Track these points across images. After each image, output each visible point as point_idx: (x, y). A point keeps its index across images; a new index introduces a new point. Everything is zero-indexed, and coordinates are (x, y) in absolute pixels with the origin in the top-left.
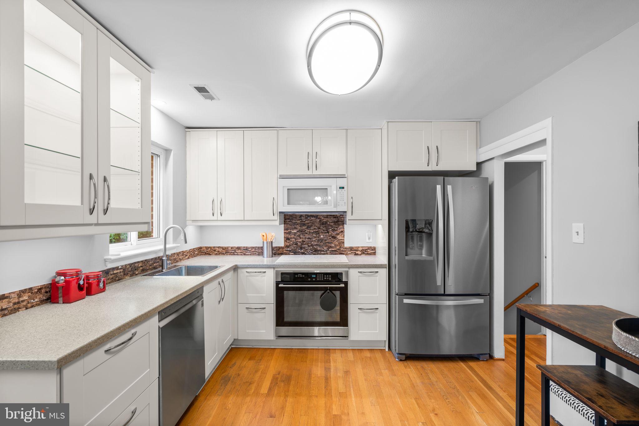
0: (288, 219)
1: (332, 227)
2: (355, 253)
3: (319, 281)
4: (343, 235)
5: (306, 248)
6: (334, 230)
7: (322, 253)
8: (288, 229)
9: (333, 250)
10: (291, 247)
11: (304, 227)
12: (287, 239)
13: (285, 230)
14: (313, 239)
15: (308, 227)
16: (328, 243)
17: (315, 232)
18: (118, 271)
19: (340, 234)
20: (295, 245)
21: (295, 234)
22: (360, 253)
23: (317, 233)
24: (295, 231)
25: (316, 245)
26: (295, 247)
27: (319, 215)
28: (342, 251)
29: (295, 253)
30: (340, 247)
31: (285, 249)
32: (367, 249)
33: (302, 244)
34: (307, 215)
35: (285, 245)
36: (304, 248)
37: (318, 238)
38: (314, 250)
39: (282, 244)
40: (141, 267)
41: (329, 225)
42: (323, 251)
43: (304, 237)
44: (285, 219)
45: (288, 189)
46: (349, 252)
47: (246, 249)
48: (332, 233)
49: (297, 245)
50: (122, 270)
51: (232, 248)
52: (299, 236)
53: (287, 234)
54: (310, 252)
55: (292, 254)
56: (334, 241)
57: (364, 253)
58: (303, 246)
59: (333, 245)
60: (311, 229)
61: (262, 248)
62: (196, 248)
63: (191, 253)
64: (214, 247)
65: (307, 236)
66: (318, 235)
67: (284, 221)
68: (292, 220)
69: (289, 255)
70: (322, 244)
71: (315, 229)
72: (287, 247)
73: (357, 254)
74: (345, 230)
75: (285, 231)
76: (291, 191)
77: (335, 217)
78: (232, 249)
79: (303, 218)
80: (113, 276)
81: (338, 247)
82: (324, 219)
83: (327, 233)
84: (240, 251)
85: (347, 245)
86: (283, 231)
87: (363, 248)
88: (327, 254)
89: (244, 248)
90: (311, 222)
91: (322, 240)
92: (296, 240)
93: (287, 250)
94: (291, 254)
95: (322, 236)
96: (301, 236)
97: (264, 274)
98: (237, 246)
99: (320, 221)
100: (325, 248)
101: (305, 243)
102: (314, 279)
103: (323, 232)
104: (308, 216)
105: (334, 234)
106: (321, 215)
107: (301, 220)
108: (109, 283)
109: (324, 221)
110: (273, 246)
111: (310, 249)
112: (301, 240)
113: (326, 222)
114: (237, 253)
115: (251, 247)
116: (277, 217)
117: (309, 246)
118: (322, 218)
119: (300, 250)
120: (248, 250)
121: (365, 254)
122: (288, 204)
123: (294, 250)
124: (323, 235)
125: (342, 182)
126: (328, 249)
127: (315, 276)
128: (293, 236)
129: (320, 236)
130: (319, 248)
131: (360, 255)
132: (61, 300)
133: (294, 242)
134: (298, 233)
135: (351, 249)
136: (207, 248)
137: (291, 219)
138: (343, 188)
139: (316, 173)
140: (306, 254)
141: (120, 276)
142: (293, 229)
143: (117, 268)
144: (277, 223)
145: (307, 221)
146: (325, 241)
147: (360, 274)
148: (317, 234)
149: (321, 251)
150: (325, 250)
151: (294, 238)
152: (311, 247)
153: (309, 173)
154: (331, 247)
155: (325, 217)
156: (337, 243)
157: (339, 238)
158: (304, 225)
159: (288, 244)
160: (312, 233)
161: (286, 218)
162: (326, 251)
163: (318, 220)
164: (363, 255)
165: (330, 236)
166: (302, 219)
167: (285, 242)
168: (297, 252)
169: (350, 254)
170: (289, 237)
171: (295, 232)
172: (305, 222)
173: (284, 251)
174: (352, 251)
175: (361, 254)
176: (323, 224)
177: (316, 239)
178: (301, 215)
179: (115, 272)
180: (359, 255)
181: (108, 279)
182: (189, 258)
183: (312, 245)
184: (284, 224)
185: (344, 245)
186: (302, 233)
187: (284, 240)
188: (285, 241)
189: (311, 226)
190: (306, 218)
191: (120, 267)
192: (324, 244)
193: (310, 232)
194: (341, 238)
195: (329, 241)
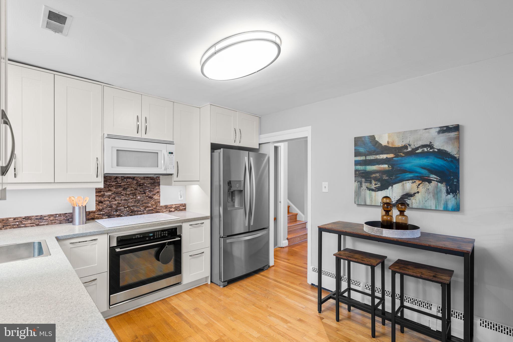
1: (149, 188)
2: (169, 210)
3: (157, 239)
4: (159, 195)
5: (122, 210)
6: (150, 191)
7: (139, 213)
8: (101, 192)
9: (149, 210)
10: (104, 210)
11: (120, 189)
12: (99, 202)
13: (97, 192)
14: (130, 201)
15: (125, 189)
16: (145, 203)
17: (132, 193)
19: (156, 194)
20: (110, 207)
22: (173, 210)
23: (134, 194)
24: (109, 193)
25: (133, 206)
26: (109, 210)
27: (135, 177)
28: (158, 209)
30: (157, 206)
31: (97, 213)
32: (179, 206)
33: (117, 207)
34: (123, 177)
35: (96, 209)
36: (120, 210)
37: (135, 199)
38: (130, 212)
39: (94, 209)
41: (146, 186)
42: (140, 211)
43: (120, 199)
45: (117, 150)
46: (164, 210)
47: (41, 219)
48: (149, 193)
49: (111, 208)
51: (14, 219)
52: (114, 198)
53: (99, 196)
54: (126, 213)
55: (106, 218)
56: (151, 201)
57: (176, 210)
58: (119, 208)
59: (150, 205)
60: (127, 191)
61: (71, 214)
65: (123, 198)
66: (135, 196)
68: (105, 182)
69: (102, 218)
70: (139, 205)
71: (131, 190)
72: (100, 210)
73: (171, 211)
74: (161, 191)
75: (97, 194)
76: (120, 153)
77: (152, 179)
79: (118, 180)
81: (154, 207)
82: (141, 180)
83: (143, 194)
84: (29, 222)
85: (162, 204)
86: (95, 194)
87: (176, 205)
88: (144, 214)
89: (37, 217)
90: (127, 183)
91: (139, 201)
92: (111, 203)
93: (100, 214)
94: (104, 217)
95: (139, 197)
96: (117, 198)
98: (23, 215)
99: (137, 183)
100: (142, 208)
101: (120, 205)
102: (152, 238)
103: (140, 193)
104: (125, 178)
105: (150, 194)
106: (138, 177)
107: (116, 182)
109: (141, 182)
111: (126, 211)
112: (116, 203)
113: (143, 184)
114: (24, 224)
115: (48, 215)
117: (125, 208)
118: (139, 180)
119: (115, 213)
120: (44, 219)
121: (178, 210)
123: (108, 213)
124: (140, 196)
125: (171, 148)
126: (145, 209)
128: (107, 198)
129: (137, 197)
130: (135, 209)
131: (174, 211)
133: (107, 205)
134: (113, 196)
135: (166, 207)
138: (172, 153)
140: (122, 216)
145: (123, 183)
146: (142, 201)
147: (190, 227)
148: (133, 196)
149: (138, 211)
150: (142, 211)
151: (108, 201)
152: (128, 209)
153: (138, 136)
154: (148, 207)
155: (142, 179)
156: (153, 203)
157: (155, 198)
158: (120, 186)
159: (101, 208)
160: (129, 194)
163: (135, 182)
164: (176, 211)
165: (147, 197)
166: (117, 181)
167: (97, 206)
168: (111, 216)
169: (165, 211)
170: (102, 199)
171: (109, 195)
172: (121, 183)
173: (96, 216)
174: (167, 209)
175: (175, 211)
176: (140, 185)
177: (133, 201)
178: (117, 177)
180: (172, 212)
183: (128, 207)
185: (160, 204)
186: (118, 195)
187: (96, 204)
189: (128, 187)
190: (122, 180)
192: (141, 204)
193: (126, 194)
194: (157, 198)
195: (146, 201)
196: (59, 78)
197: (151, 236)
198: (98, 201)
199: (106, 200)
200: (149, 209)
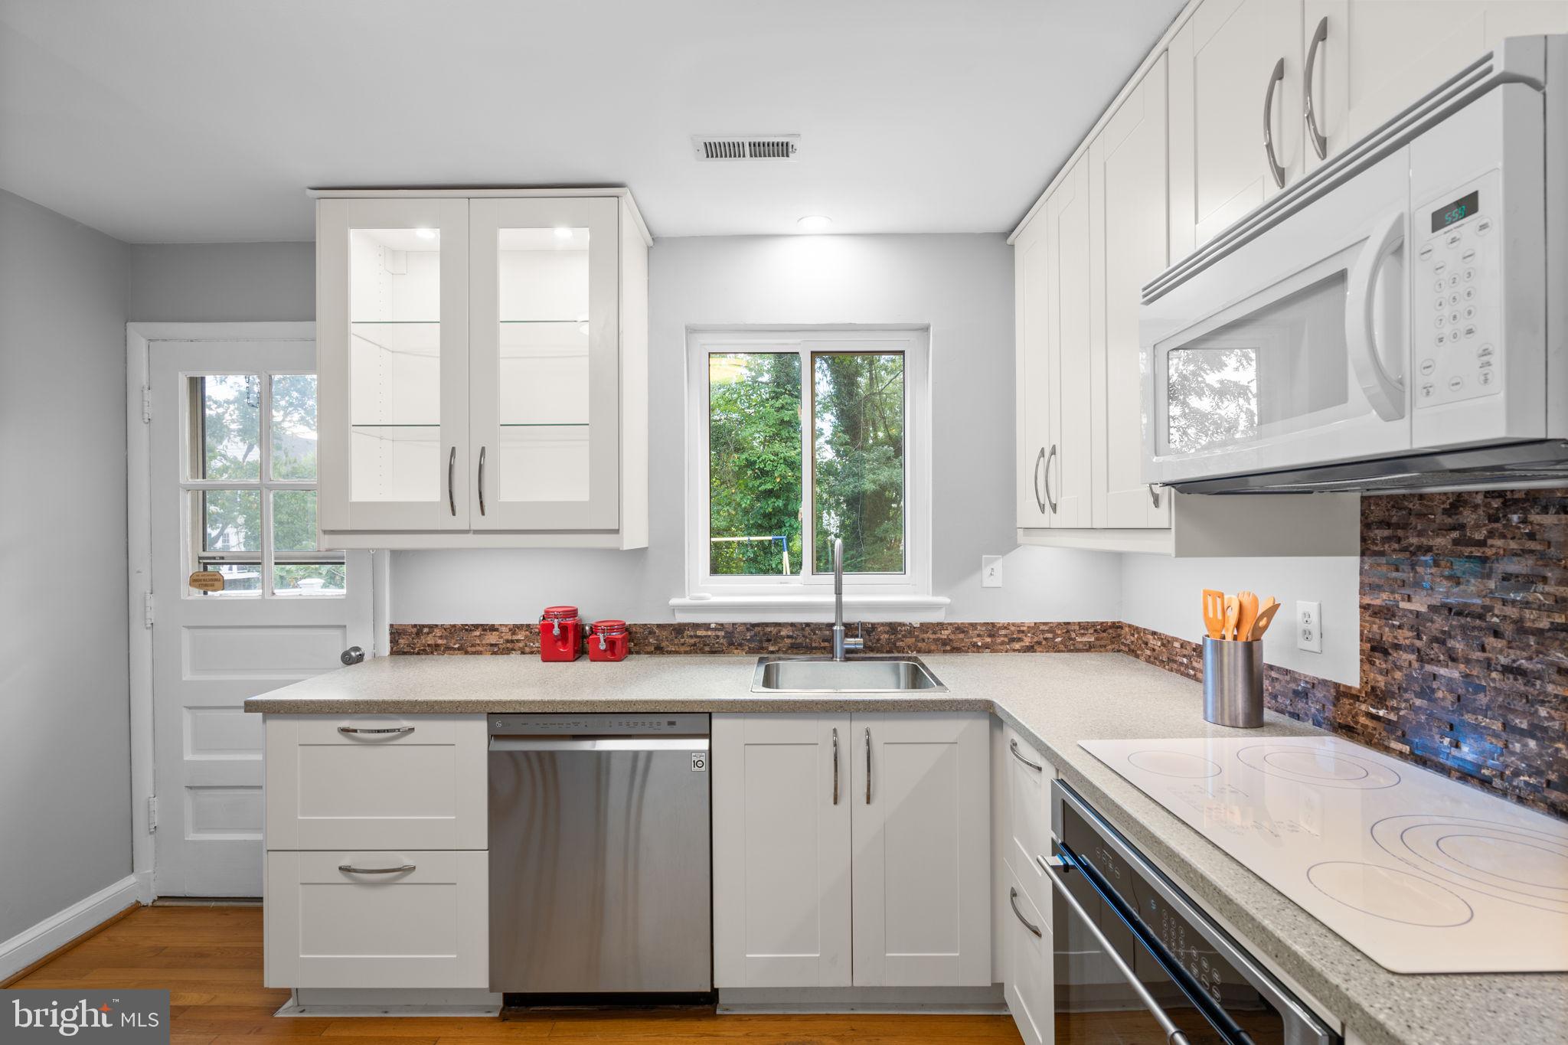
0: (1382, 525)
8: (1382, 588)
10: (1394, 703)
12: (1375, 649)
13: (1366, 588)
18: (709, 633)
20: (1421, 695)
21: (1419, 623)
24: (1420, 605)
26: (1417, 711)
31: (1365, 709)
35: (1365, 682)
38: (1551, 778)
40: (788, 637)
44: (1366, 524)
45: (1170, 354)
49: (1431, 700)
50: (721, 634)
51: (1182, 646)
52: (1444, 642)
53: (1375, 614)
54: (1518, 776)
63: (1050, 635)
64: (1145, 631)
67: (1363, 539)
68: (1400, 533)
72: (1377, 696)
75: (1368, 601)
78: (1185, 652)
79: (1468, 517)
80: (697, 640)
86: (1354, 600)
92: (1428, 668)
93: (1378, 720)
94: (1394, 745)
96: (1458, 645)
97: (1038, 778)
107: (1455, 534)
108: (686, 653)
111: (1523, 760)
112: (1456, 675)
114: (1193, 669)
116: (1164, 516)
119: (1447, 745)
123: (1414, 733)
128: (1409, 635)
133: (1409, 677)
134: (1439, 624)
136: (1132, 630)
137: (1397, 526)
138: (1469, 206)
141: (717, 646)
142: (1406, 590)
143: (707, 626)
144: (1167, 544)
152: (1532, 744)
159: (1381, 682)
161: (1372, 518)
166: (1461, 527)
167: (1367, 667)
170: (1388, 636)
171: (1418, 614)
173: (1362, 720)
178: (1460, 495)
179: (699, 633)
181: (683, 644)
182: (1030, 649)
183: (1538, 733)
184: (1363, 554)
186: (1463, 628)
187: (1362, 652)
188: (1366, 659)
191: (713, 626)
198: (1369, 640)
199: (1402, 642)
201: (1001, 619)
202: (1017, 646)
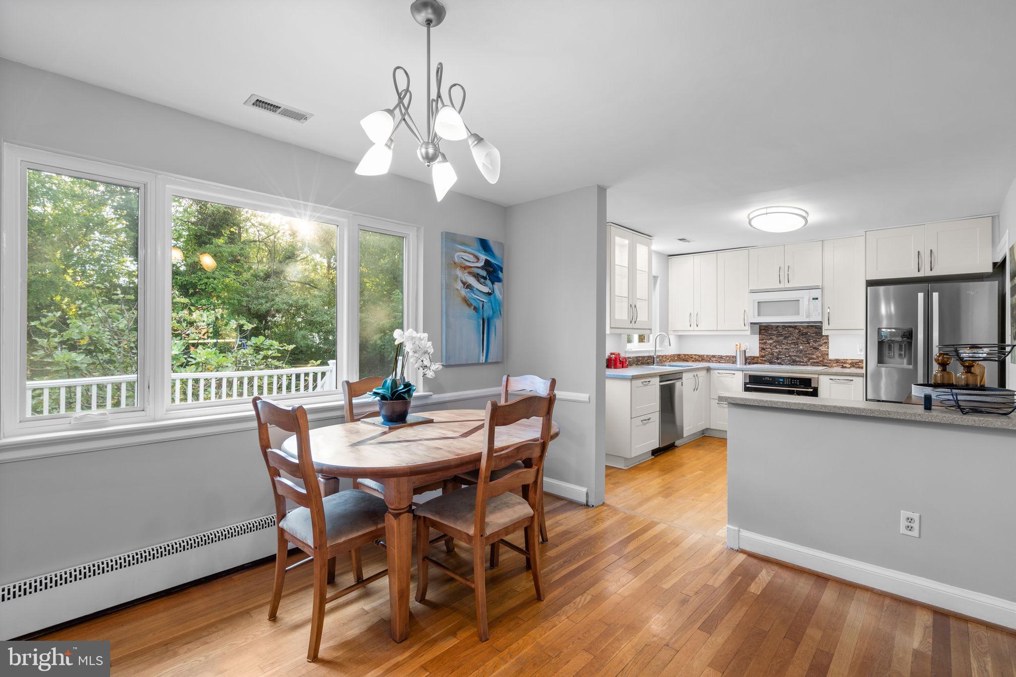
0: (764, 330)
1: (812, 338)
2: (842, 365)
3: (786, 385)
4: (827, 346)
5: (783, 359)
6: (815, 341)
7: (802, 364)
8: (763, 340)
10: (766, 357)
11: (781, 338)
12: (762, 349)
13: (760, 340)
14: (791, 350)
15: (785, 338)
16: (809, 354)
17: (793, 342)
19: (823, 345)
20: (771, 355)
21: (771, 344)
22: (848, 366)
23: (796, 344)
24: (771, 341)
25: (794, 356)
26: (770, 357)
27: (798, 325)
28: (826, 362)
29: (771, 363)
30: (824, 359)
31: (760, 359)
32: (858, 362)
33: (778, 355)
34: (784, 325)
35: (760, 355)
36: (781, 358)
37: (797, 349)
38: (792, 361)
39: (758, 355)
40: (641, 360)
41: (810, 336)
42: (803, 362)
43: (781, 347)
44: (760, 330)
45: (758, 302)
47: (721, 358)
48: (813, 344)
49: (773, 355)
51: (707, 356)
52: (775, 346)
53: (762, 344)
54: (787, 363)
55: (768, 364)
56: (816, 352)
58: (780, 356)
59: (814, 356)
60: (788, 340)
61: (735, 357)
62: (676, 355)
63: (672, 358)
64: (691, 355)
65: (784, 346)
66: (797, 346)
67: (759, 332)
69: (765, 364)
71: (793, 339)
72: (763, 357)
73: (846, 367)
74: (830, 341)
76: (761, 304)
77: (817, 328)
79: (779, 328)
81: (820, 359)
83: (807, 344)
84: (715, 359)
85: (832, 356)
86: (758, 342)
87: (853, 361)
88: (808, 365)
89: (719, 356)
90: (789, 332)
91: (801, 351)
92: (772, 350)
93: (763, 360)
95: (801, 347)
96: (778, 347)
97: (733, 376)
98: (712, 354)
99: (799, 331)
100: (805, 359)
101: (782, 353)
102: (781, 383)
103: (803, 343)
104: (786, 327)
105: (816, 345)
106: (801, 325)
109: (804, 331)
110: (747, 355)
111: (788, 361)
112: (777, 351)
113: (806, 333)
114: (711, 360)
115: (726, 356)
116: (748, 327)
117: (786, 357)
118: (802, 329)
119: (776, 360)
120: (723, 358)
122: (759, 315)
123: (770, 360)
124: (803, 346)
125: (816, 293)
126: (809, 361)
127: (782, 380)
128: (769, 346)
129: (799, 347)
130: (797, 359)
131: (849, 368)
132: (613, 367)
133: (769, 352)
134: (775, 344)
135: (837, 361)
136: (685, 355)
137: (767, 330)
138: (817, 299)
139: (788, 286)
140: (783, 364)
142: (768, 340)
144: (748, 333)
145: (784, 332)
146: (805, 352)
147: (831, 381)
149: (800, 362)
151: (769, 348)
152: (789, 358)
153: (781, 286)
154: (812, 358)
155: (805, 328)
156: (820, 355)
157: (822, 350)
158: (781, 335)
159: (763, 354)
160: (790, 344)
162: (806, 362)
163: (797, 331)
165: (811, 347)
166: (778, 330)
168: (773, 362)
169: (835, 366)
170: (765, 347)
172: (782, 332)
173: (760, 361)
174: (838, 364)
175: (851, 367)
176: (802, 335)
177: (795, 350)
178: (778, 326)
183: (789, 356)
184: (759, 334)
185: (828, 356)
186: (779, 344)
188: (760, 351)
189: (789, 337)
190: (783, 329)
192: (803, 355)
193: (787, 343)
194: (824, 350)
195: (810, 352)
196: (720, 254)
197: (782, 381)
200: (814, 361)
201: (667, 354)
202: (669, 360)
